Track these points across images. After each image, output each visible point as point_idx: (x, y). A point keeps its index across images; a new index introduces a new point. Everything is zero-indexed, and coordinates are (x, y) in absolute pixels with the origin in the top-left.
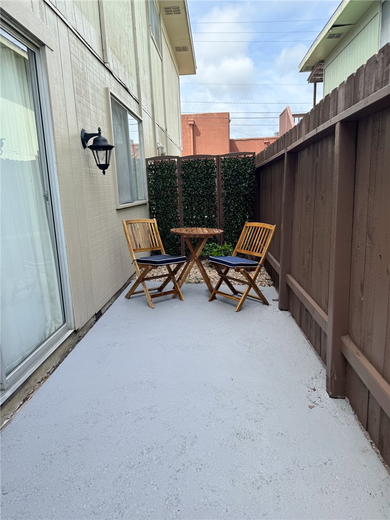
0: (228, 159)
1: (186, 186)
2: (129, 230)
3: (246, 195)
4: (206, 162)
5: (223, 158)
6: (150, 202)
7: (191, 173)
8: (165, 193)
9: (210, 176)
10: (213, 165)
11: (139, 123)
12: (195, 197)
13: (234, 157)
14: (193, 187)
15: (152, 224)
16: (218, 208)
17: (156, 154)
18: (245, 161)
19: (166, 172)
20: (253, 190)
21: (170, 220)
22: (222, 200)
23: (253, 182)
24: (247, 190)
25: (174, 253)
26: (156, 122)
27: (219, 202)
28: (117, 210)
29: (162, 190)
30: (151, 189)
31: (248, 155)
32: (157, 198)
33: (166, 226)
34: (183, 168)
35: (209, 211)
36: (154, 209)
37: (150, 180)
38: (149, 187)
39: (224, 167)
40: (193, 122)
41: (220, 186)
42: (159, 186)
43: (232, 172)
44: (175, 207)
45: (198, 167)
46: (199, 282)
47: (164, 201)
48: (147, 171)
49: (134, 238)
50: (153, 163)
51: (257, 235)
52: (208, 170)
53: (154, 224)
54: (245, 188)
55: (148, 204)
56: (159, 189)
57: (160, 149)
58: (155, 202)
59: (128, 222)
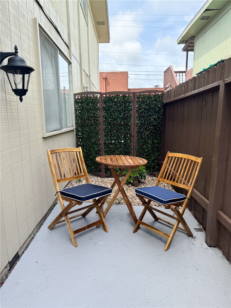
0: (142, 95)
1: (107, 117)
2: (53, 160)
3: (155, 125)
4: (124, 97)
5: (138, 94)
6: (76, 129)
7: (111, 106)
8: (90, 122)
9: (127, 109)
10: (130, 100)
11: (69, 64)
12: (114, 126)
13: (147, 94)
14: (112, 118)
15: (78, 153)
16: (133, 135)
17: (82, 90)
18: (156, 98)
19: (90, 104)
20: (161, 121)
21: (93, 144)
22: (136, 128)
23: (161, 115)
24: (156, 121)
25: (95, 170)
26: (82, 68)
27: (134, 130)
28: (43, 138)
29: (87, 119)
30: (77, 118)
31: (158, 93)
32: (83, 126)
33: (89, 149)
34: (105, 102)
35: (125, 137)
36: (80, 134)
37: (77, 111)
38: (76, 117)
39: (139, 101)
40: (105, 77)
41: (135, 118)
42: (84, 116)
43: (145, 106)
44: (97, 134)
45: (117, 102)
46: (119, 203)
47: (89, 128)
48: (75, 104)
49: (59, 168)
50: (79, 98)
51: (181, 166)
52: (125, 104)
53: (79, 152)
54: (155, 119)
55: (75, 130)
56: (84, 119)
57: (85, 88)
58: (81, 129)
59: (53, 152)
